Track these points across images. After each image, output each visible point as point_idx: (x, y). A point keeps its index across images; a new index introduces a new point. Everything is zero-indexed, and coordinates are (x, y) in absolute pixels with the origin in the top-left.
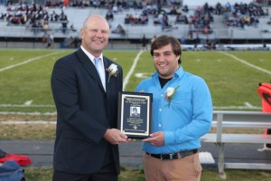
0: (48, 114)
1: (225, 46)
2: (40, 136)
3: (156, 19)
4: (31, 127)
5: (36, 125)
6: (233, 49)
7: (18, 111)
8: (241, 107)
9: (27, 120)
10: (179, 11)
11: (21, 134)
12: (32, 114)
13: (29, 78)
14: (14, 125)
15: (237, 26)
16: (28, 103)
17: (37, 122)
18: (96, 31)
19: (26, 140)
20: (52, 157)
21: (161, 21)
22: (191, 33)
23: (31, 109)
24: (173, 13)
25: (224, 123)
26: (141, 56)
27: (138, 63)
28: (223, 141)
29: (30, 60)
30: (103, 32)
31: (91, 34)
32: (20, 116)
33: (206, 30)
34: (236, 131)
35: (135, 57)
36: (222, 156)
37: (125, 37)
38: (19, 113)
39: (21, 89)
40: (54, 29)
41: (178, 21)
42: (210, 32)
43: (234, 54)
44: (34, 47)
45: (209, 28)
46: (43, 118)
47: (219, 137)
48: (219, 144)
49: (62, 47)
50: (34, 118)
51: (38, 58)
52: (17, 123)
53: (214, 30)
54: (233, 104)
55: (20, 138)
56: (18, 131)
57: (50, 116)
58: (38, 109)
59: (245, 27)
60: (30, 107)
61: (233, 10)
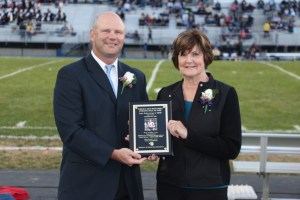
0: (47, 137)
1: (268, 55)
2: (38, 164)
3: (179, 20)
4: (25, 153)
5: (32, 152)
6: (278, 59)
7: (7, 134)
9: (20, 146)
10: (209, 9)
11: (14, 162)
12: (27, 138)
13: (20, 94)
14: (4, 152)
15: (283, 28)
16: (21, 125)
17: (33, 148)
18: (108, 31)
19: (22, 169)
20: (56, 191)
21: (186, 23)
22: (224, 38)
23: (25, 132)
24: (201, 12)
25: (269, 148)
26: (161, 67)
27: (158, 75)
28: (267, 171)
29: (19, 71)
30: (117, 32)
31: (103, 35)
32: (11, 140)
33: (244, 34)
34: (285, 159)
35: (153, 68)
36: (266, 190)
37: (140, 43)
38: (10, 137)
39: (10, 107)
40: (49, 33)
41: (208, 22)
42: (249, 37)
43: (280, 65)
44: (22, 55)
45: (247, 31)
46: (41, 143)
47: (263, 166)
48: (263, 174)
49: (59, 55)
50: (29, 143)
51: (30, 68)
52: (7, 148)
53: (253, 34)
54: (279, 127)
55: (13, 167)
56: (9, 159)
57: (49, 141)
58: (33, 132)
59: (295, 30)
60: (23, 130)
61: (278, 8)
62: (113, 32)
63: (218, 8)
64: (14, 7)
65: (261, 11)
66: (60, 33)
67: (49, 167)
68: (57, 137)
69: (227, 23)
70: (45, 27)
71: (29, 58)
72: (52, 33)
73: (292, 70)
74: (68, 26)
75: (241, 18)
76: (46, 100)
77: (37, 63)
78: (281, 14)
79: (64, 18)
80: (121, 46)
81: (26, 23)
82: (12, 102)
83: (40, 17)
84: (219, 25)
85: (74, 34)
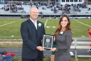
0: (19, 40)
1: (74, 17)
2: (17, 47)
3: (52, 9)
4: (14, 44)
5: (16, 43)
6: (77, 18)
7: (9, 39)
8: (81, 37)
9: (13, 42)
10: (59, 6)
12: (14, 40)
13: (12, 28)
15: (78, 11)
16: (13, 36)
18: (34, 12)
19: (13, 48)
20: (21, 54)
21: (54, 9)
24: (57, 7)
25: (77, 42)
26: (48, 21)
27: (47, 23)
28: (77, 48)
30: (36, 13)
31: (33, 14)
32: (11, 40)
35: (46, 21)
36: (76, 53)
40: (19, 12)
41: (59, 9)
42: (69, 13)
43: (78, 20)
45: (69, 12)
46: (18, 41)
48: (75, 49)
51: (15, 21)
52: (9, 42)
53: (71, 12)
54: (79, 36)
55: (11, 47)
56: (10, 45)
57: (20, 40)
58: (16, 38)
59: (81, 11)
60: (13, 38)
61: (77, 6)
62: (35, 13)
63: (62, 6)
64: (10, 6)
65: (72, 6)
66: (22, 12)
67: (20, 47)
68: (22, 39)
69: (64, 10)
70: (18, 11)
71: (14, 19)
72: (20, 13)
73: (81, 21)
74: (24, 11)
75: (67, 8)
76: (19, 30)
77: (16, 20)
78: (77, 7)
79: (23, 9)
80: (38, 16)
81: (13, 10)
82: (10, 31)
83: (17, 8)
84: (62, 10)
85: (25, 13)
